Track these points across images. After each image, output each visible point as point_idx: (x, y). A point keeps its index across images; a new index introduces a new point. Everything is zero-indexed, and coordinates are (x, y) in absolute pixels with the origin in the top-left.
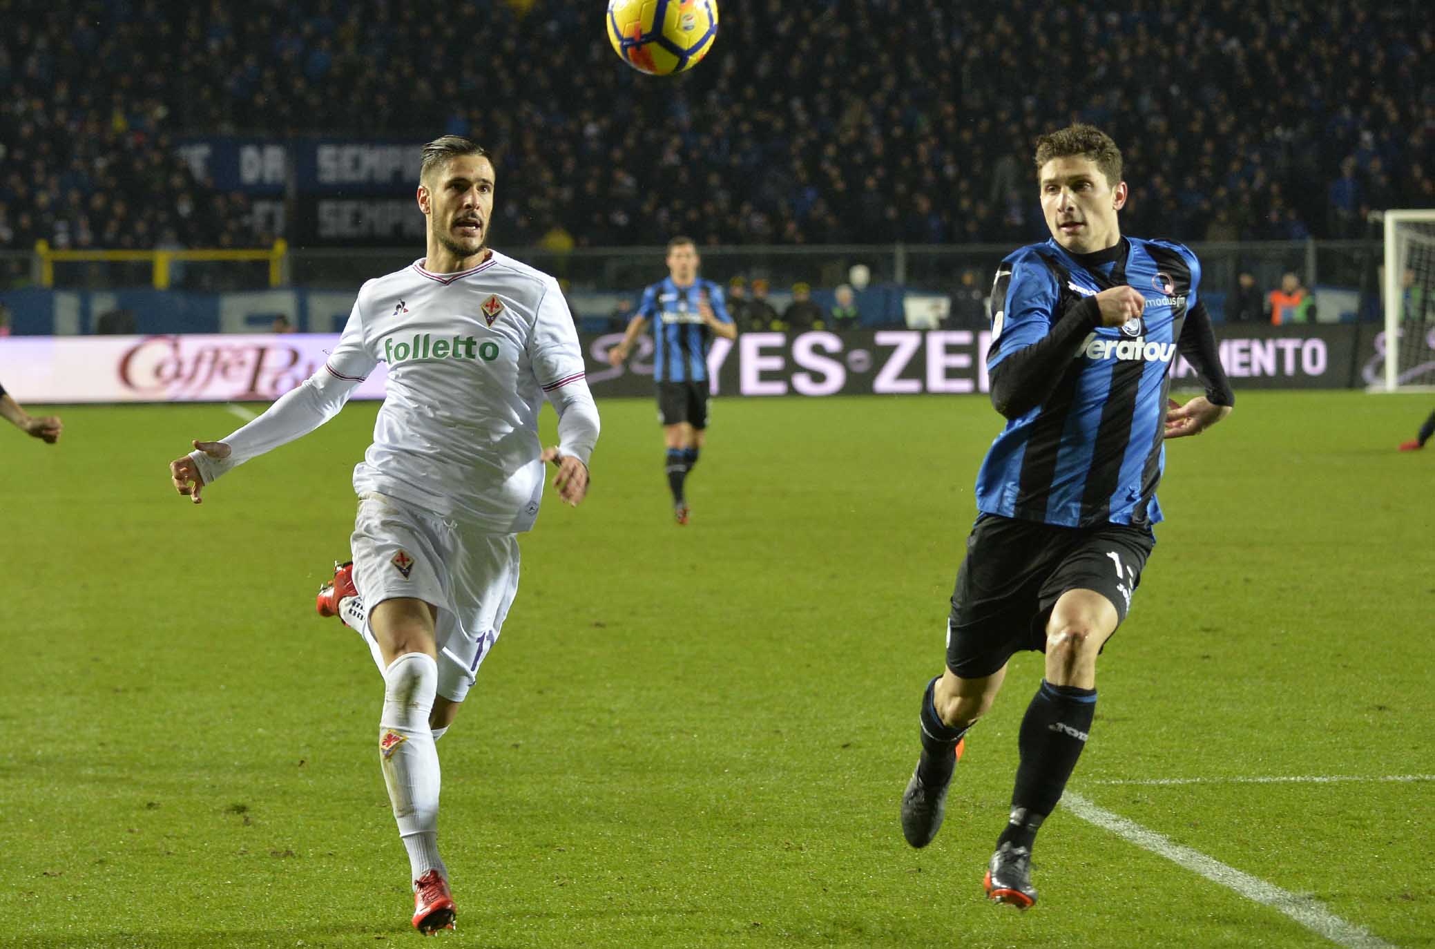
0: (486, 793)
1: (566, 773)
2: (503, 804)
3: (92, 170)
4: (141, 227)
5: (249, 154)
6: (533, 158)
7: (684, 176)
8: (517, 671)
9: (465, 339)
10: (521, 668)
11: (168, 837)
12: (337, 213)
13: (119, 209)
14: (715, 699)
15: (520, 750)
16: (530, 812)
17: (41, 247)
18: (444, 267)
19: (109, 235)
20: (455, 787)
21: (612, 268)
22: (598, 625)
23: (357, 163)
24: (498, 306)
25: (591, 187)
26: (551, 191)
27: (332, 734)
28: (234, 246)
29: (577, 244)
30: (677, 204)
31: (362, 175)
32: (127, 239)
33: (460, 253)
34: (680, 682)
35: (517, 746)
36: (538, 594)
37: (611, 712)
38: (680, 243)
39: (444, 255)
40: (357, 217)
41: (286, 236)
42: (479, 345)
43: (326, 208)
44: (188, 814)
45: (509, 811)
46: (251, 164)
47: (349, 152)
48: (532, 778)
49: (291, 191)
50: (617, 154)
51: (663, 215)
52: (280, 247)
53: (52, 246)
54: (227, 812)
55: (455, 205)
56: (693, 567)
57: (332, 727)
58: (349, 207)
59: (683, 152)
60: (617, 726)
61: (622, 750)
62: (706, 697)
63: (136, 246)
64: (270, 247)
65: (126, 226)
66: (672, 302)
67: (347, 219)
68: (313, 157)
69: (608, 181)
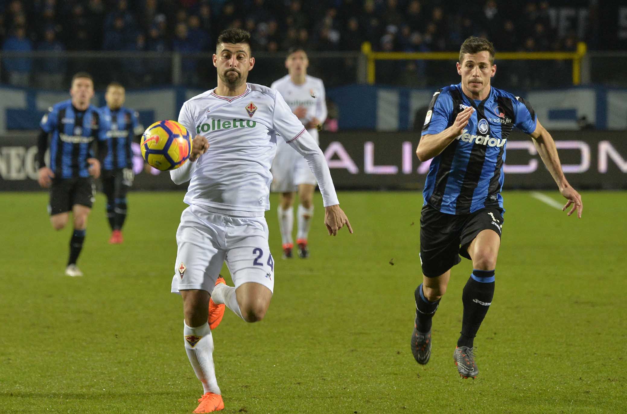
17: (366, 48)
28: (537, 48)
43: (625, 12)
52: (582, 48)
53: (377, 47)
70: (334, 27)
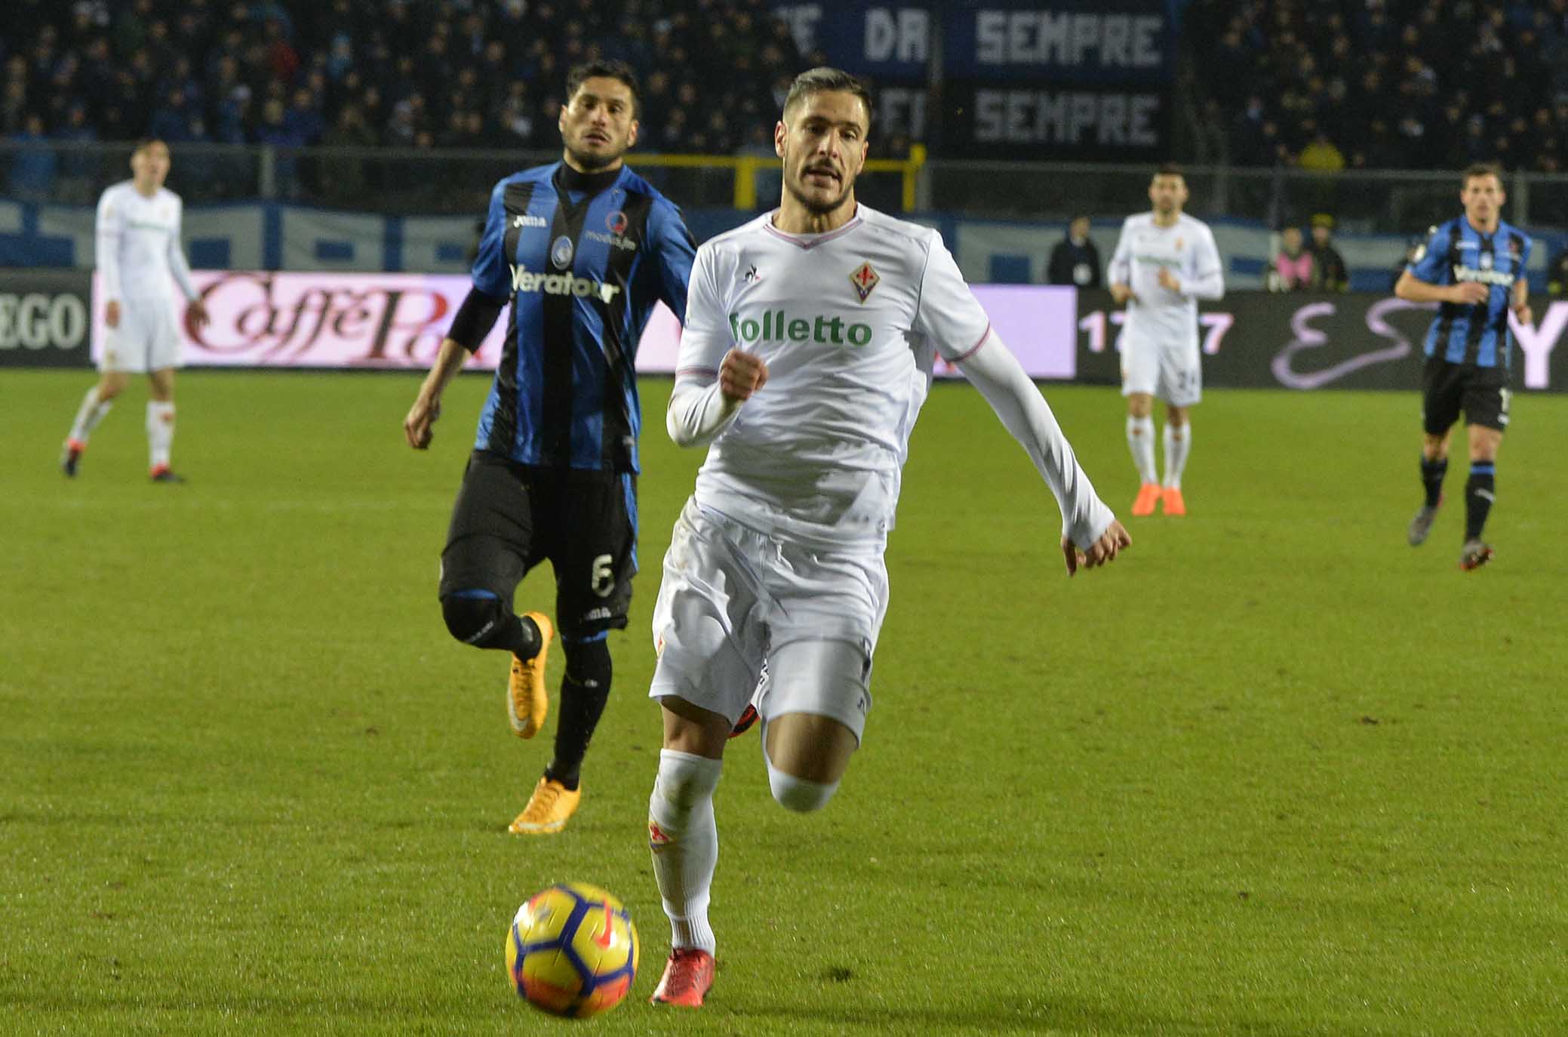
0: (1199, 963)
1: (1317, 937)
2: (1224, 979)
3: (650, 35)
4: (718, 122)
5: (877, 18)
6: (1288, 38)
7: (1509, 69)
8: (1250, 785)
9: (830, 320)
10: (1254, 780)
11: (736, 1013)
12: (1002, 108)
13: (687, 93)
14: (1538, 836)
15: (1251, 901)
16: (1264, 993)
18: (799, 225)
19: (672, 132)
20: (1155, 953)
21: (1397, 200)
22: (1367, 720)
23: (1033, 34)
24: (872, 277)
25: (1371, 80)
26: (1316, 84)
27: (978, 869)
29: (1349, 164)
30: (1497, 109)
31: (1041, 54)
32: (698, 140)
33: (818, 209)
34: (1486, 810)
35: (1245, 895)
36: (1281, 672)
37: (1384, 850)
38: (1480, 173)
39: (798, 211)
40: (1030, 115)
41: (925, 141)
42: (847, 328)
43: (985, 99)
44: (765, 978)
45: (1232, 991)
46: (881, 34)
47: (1021, 20)
48: (1266, 942)
49: (936, 77)
50: (1411, 34)
51: (1476, 125)
52: (918, 154)
54: (822, 978)
55: (809, 149)
56: (1508, 641)
57: (976, 859)
58: (1018, 99)
59: (1506, 33)
60: (1393, 871)
61: (1400, 906)
62: (1524, 833)
63: (710, 149)
64: (905, 155)
65: (696, 120)
66: (1471, 252)
67: (1016, 117)
68: (972, 26)
69: (1397, 72)
70: (524, 114)
